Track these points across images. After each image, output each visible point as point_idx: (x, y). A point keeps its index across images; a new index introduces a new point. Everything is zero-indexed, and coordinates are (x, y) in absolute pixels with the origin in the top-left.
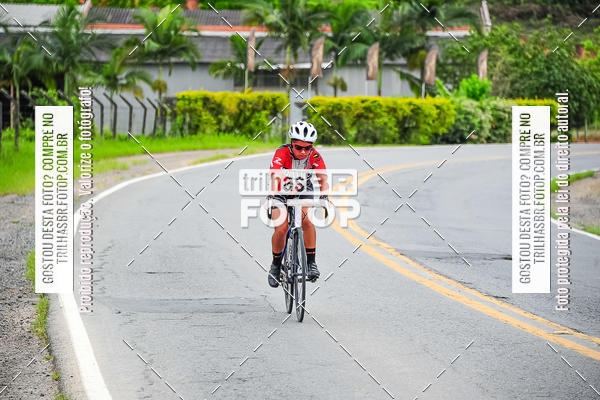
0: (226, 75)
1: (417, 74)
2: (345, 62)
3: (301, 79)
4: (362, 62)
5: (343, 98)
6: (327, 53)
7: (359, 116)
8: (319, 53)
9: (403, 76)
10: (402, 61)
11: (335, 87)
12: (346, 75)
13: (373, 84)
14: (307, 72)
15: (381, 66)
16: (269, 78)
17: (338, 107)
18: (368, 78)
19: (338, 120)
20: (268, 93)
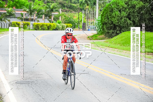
0: (20, 19)
1: (50, 20)
2: (39, 17)
3: (32, 20)
4: (42, 17)
5: (39, 23)
6: (36, 16)
7: (41, 26)
8: (35, 16)
9: (48, 20)
10: (48, 17)
11: (37, 21)
12: (39, 19)
13: (43, 21)
14: (33, 19)
15: (45, 18)
16: (27, 20)
17: (38, 24)
18: (43, 20)
19: (38, 26)
20: (27, 22)
